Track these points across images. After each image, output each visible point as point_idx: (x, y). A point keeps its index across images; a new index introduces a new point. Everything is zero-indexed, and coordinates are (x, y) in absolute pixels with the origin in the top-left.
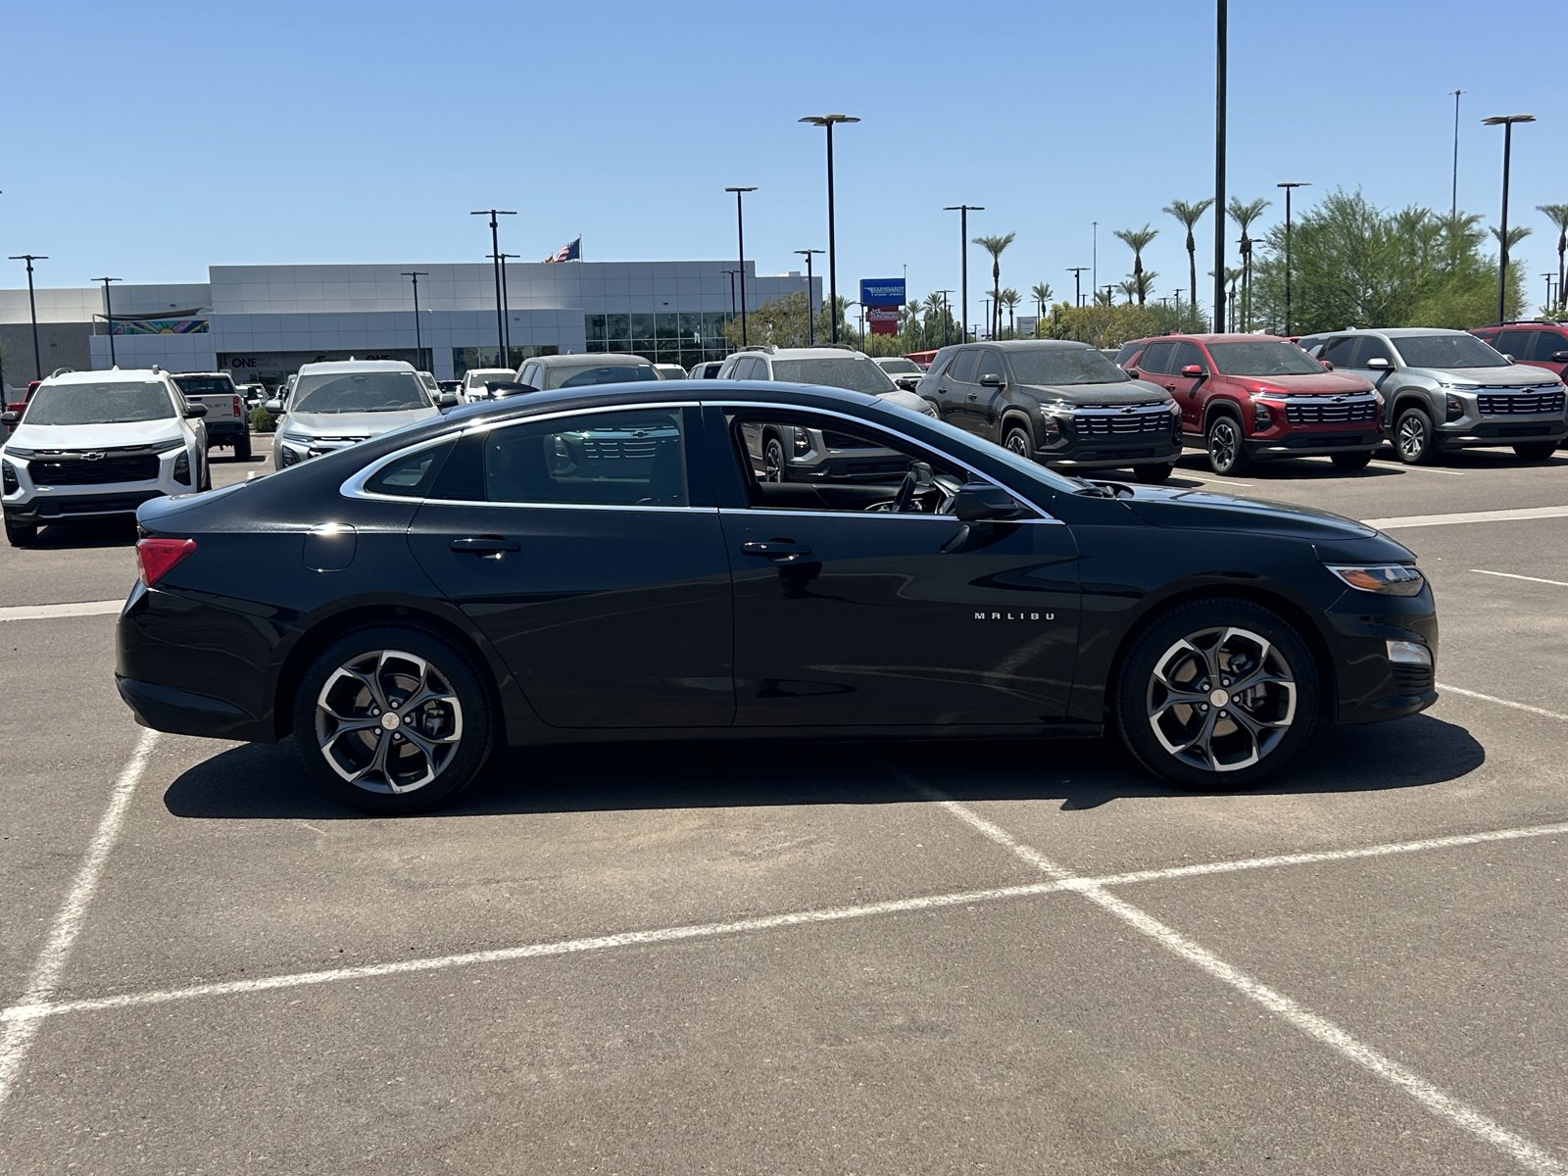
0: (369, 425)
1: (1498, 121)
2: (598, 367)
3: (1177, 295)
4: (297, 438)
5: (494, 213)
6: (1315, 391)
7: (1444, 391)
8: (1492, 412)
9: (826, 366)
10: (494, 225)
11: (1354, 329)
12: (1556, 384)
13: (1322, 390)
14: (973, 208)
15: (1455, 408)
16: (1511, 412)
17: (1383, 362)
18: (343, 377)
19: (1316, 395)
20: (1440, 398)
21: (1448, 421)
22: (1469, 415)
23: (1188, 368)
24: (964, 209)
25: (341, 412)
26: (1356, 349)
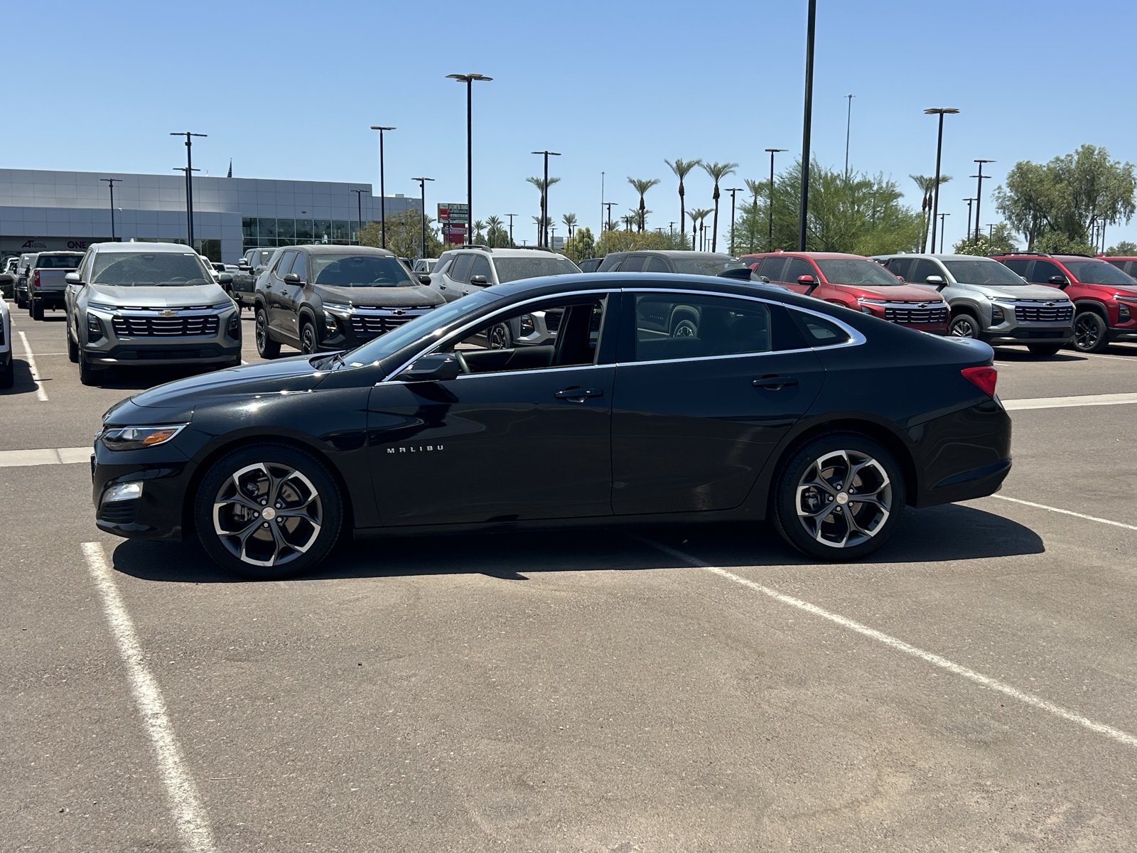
0: (166, 297)
1: (935, 111)
2: (352, 256)
3: (671, 226)
4: (101, 306)
5: (189, 134)
6: (906, 298)
7: (989, 303)
8: (1025, 320)
9: (536, 264)
10: (188, 144)
11: (904, 253)
12: (1067, 300)
13: (911, 298)
14: (553, 154)
15: (998, 315)
16: (1038, 320)
17: (938, 278)
18: (133, 256)
19: (906, 302)
20: (986, 307)
21: (992, 325)
22: (1008, 321)
23: (803, 277)
24: (546, 153)
25: (135, 285)
26: (913, 268)
